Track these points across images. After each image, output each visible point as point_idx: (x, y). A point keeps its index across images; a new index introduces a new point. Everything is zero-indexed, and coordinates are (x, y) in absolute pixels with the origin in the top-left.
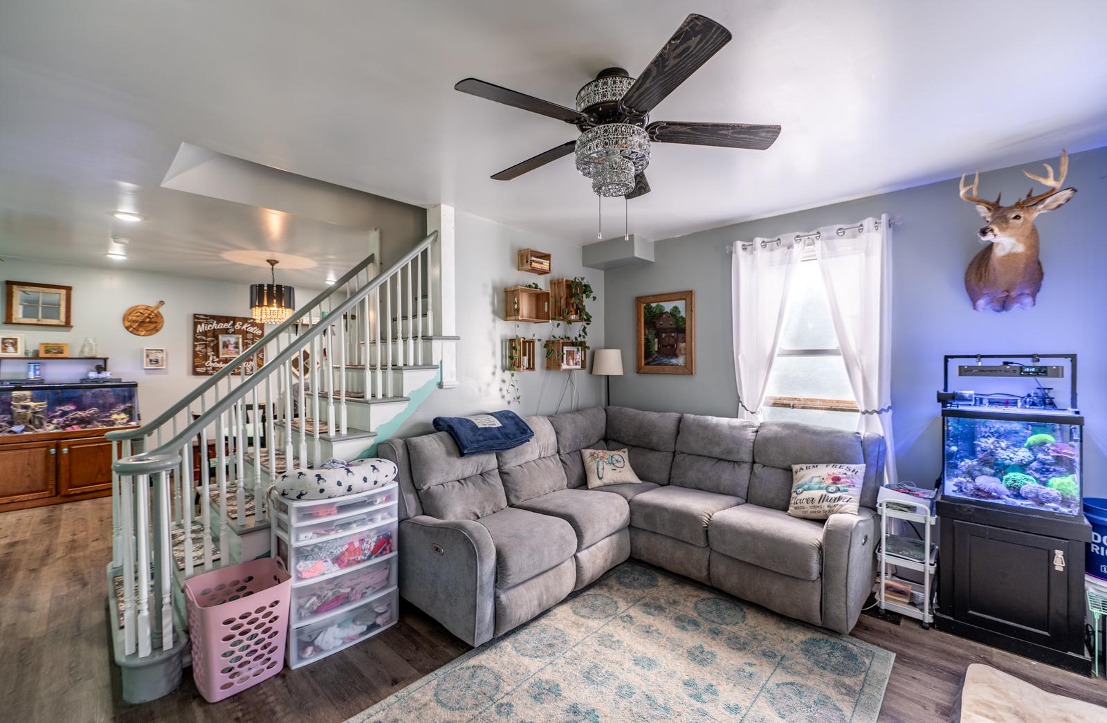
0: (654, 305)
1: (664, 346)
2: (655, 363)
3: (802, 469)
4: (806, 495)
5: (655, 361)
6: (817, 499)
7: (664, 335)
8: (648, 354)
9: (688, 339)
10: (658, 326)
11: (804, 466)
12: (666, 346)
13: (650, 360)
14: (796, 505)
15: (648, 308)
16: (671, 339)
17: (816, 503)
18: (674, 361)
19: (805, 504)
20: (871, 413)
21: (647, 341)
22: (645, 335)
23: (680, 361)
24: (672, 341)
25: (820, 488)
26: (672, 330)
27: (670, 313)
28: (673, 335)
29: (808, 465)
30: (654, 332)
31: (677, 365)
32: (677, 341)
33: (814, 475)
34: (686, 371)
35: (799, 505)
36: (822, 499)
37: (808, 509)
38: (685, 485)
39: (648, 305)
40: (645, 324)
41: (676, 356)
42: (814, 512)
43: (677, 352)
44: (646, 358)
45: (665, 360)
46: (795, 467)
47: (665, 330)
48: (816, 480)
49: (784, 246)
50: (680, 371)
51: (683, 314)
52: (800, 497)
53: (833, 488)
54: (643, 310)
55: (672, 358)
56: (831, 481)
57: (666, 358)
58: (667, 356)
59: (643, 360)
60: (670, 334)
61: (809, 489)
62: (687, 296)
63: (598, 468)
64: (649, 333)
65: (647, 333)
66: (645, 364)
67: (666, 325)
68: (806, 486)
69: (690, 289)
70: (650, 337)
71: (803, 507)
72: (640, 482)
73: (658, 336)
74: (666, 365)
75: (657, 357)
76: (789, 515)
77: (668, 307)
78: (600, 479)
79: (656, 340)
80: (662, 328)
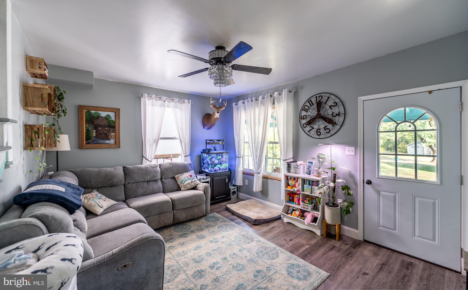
0: (93, 112)
1: (100, 134)
2: (93, 143)
3: (179, 176)
4: (186, 183)
5: (94, 142)
6: (190, 183)
7: (100, 128)
8: (88, 138)
9: (117, 131)
10: (96, 123)
11: (179, 175)
12: (101, 134)
13: (90, 141)
14: (184, 187)
15: (88, 113)
16: (105, 130)
17: (191, 184)
18: (107, 142)
19: (188, 185)
20: (187, 156)
21: (88, 131)
22: (86, 127)
23: (112, 141)
24: (105, 132)
25: (189, 180)
26: (106, 126)
27: (105, 118)
28: (106, 128)
29: (181, 174)
30: (93, 126)
31: (110, 144)
32: (109, 132)
33: (184, 177)
34: (116, 146)
35: (186, 186)
36: (192, 182)
37: (189, 187)
38: (138, 196)
39: (89, 111)
40: (86, 121)
41: (109, 139)
42: (191, 187)
43: (109, 137)
44: (86, 140)
45: (101, 141)
46: (176, 176)
47: (101, 126)
48: (186, 178)
49: (162, 101)
50: (112, 146)
51: (113, 119)
52: (184, 184)
53: (192, 179)
54: (84, 113)
55: (106, 140)
56: (190, 177)
57: (102, 140)
58: (102, 139)
59: (85, 141)
60: (104, 128)
61: (186, 181)
62: (117, 111)
63: (96, 203)
64: (89, 127)
65: (88, 126)
66: (86, 144)
67: (102, 123)
68: (184, 180)
69: (119, 108)
70: (90, 128)
71: (187, 186)
72: (117, 202)
73: (96, 128)
74: (101, 144)
75: (95, 140)
76: (183, 190)
77: (103, 114)
78: (102, 207)
79: (95, 131)
80: (99, 125)
